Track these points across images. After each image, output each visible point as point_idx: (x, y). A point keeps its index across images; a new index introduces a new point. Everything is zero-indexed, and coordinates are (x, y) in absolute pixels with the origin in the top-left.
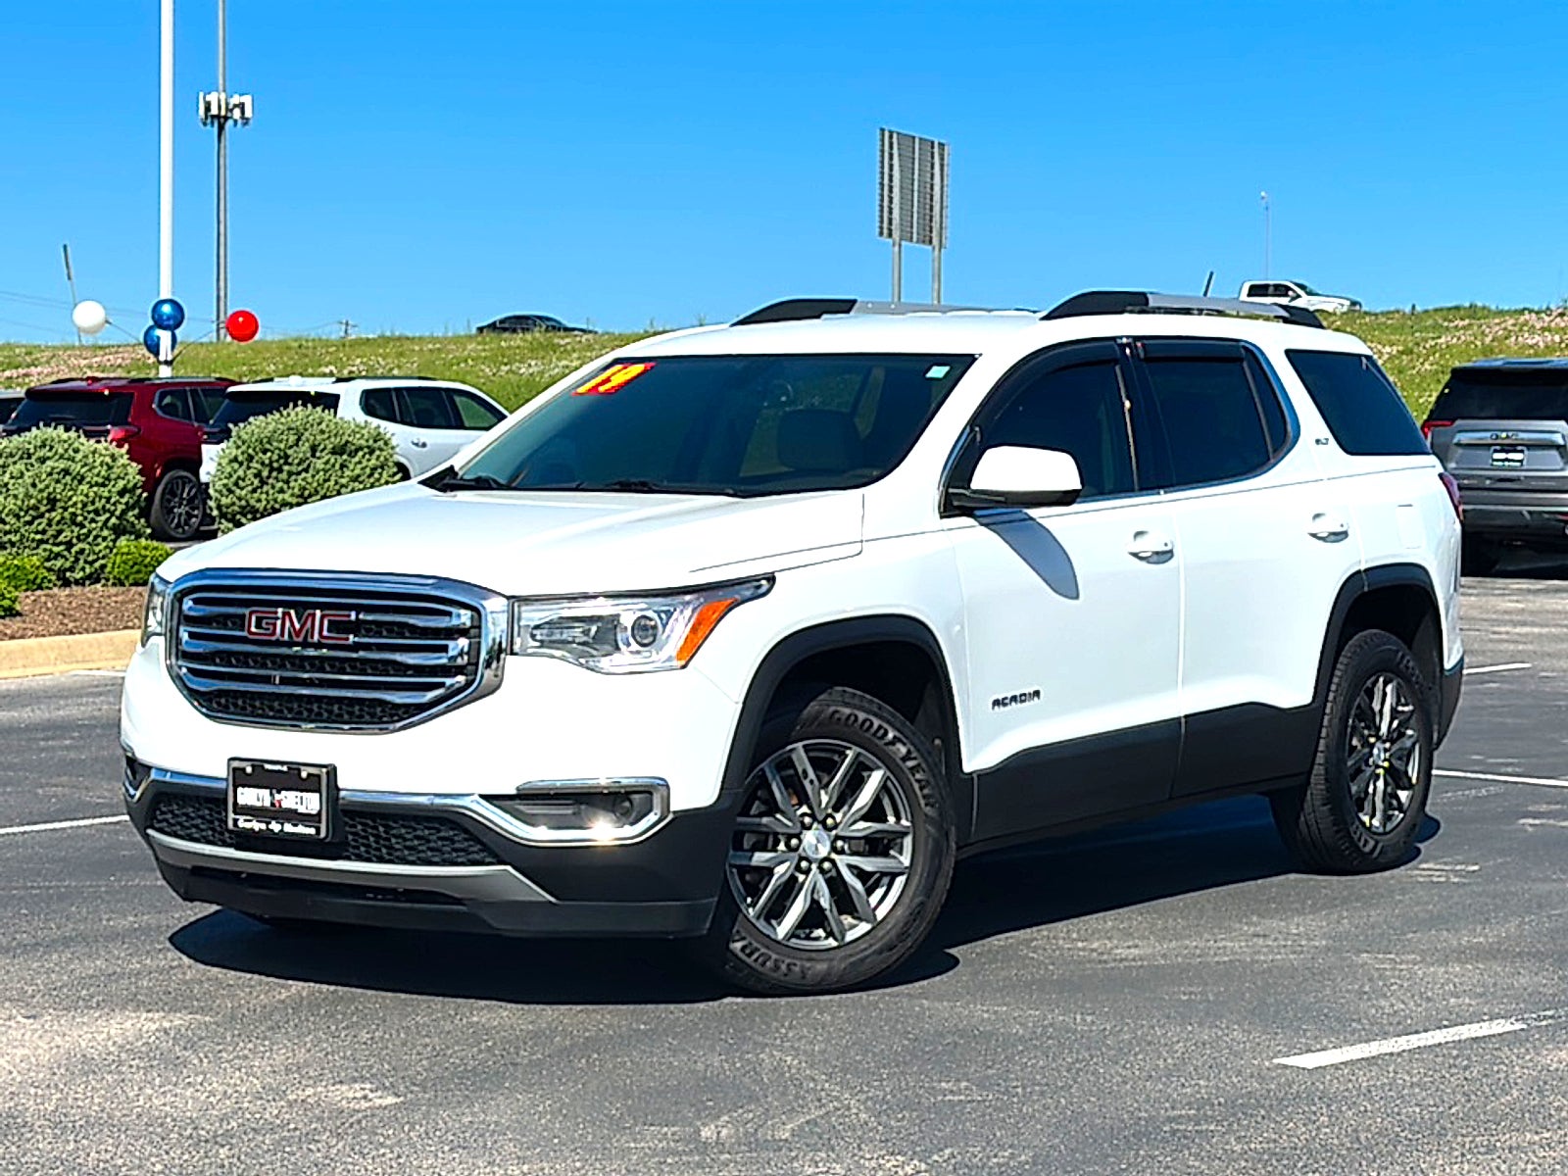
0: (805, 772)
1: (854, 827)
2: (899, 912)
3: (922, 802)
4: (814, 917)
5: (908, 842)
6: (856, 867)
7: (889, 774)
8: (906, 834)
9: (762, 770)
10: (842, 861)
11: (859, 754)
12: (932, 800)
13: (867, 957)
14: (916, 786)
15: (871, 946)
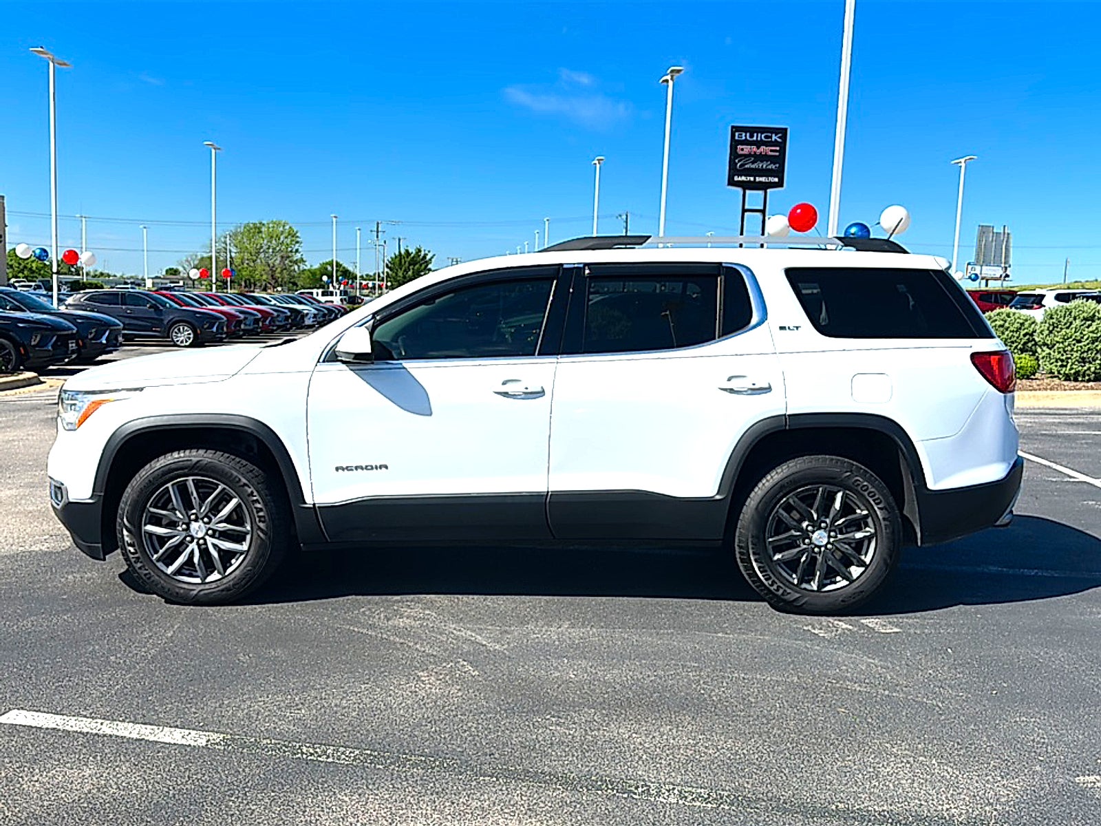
0: (192, 493)
1: (219, 525)
2: (237, 572)
3: (257, 519)
4: (189, 566)
5: (248, 537)
6: (217, 546)
7: (240, 501)
8: (248, 534)
9: (167, 488)
10: (210, 540)
11: (224, 489)
12: (263, 519)
13: (214, 592)
14: (255, 511)
15: (218, 587)
